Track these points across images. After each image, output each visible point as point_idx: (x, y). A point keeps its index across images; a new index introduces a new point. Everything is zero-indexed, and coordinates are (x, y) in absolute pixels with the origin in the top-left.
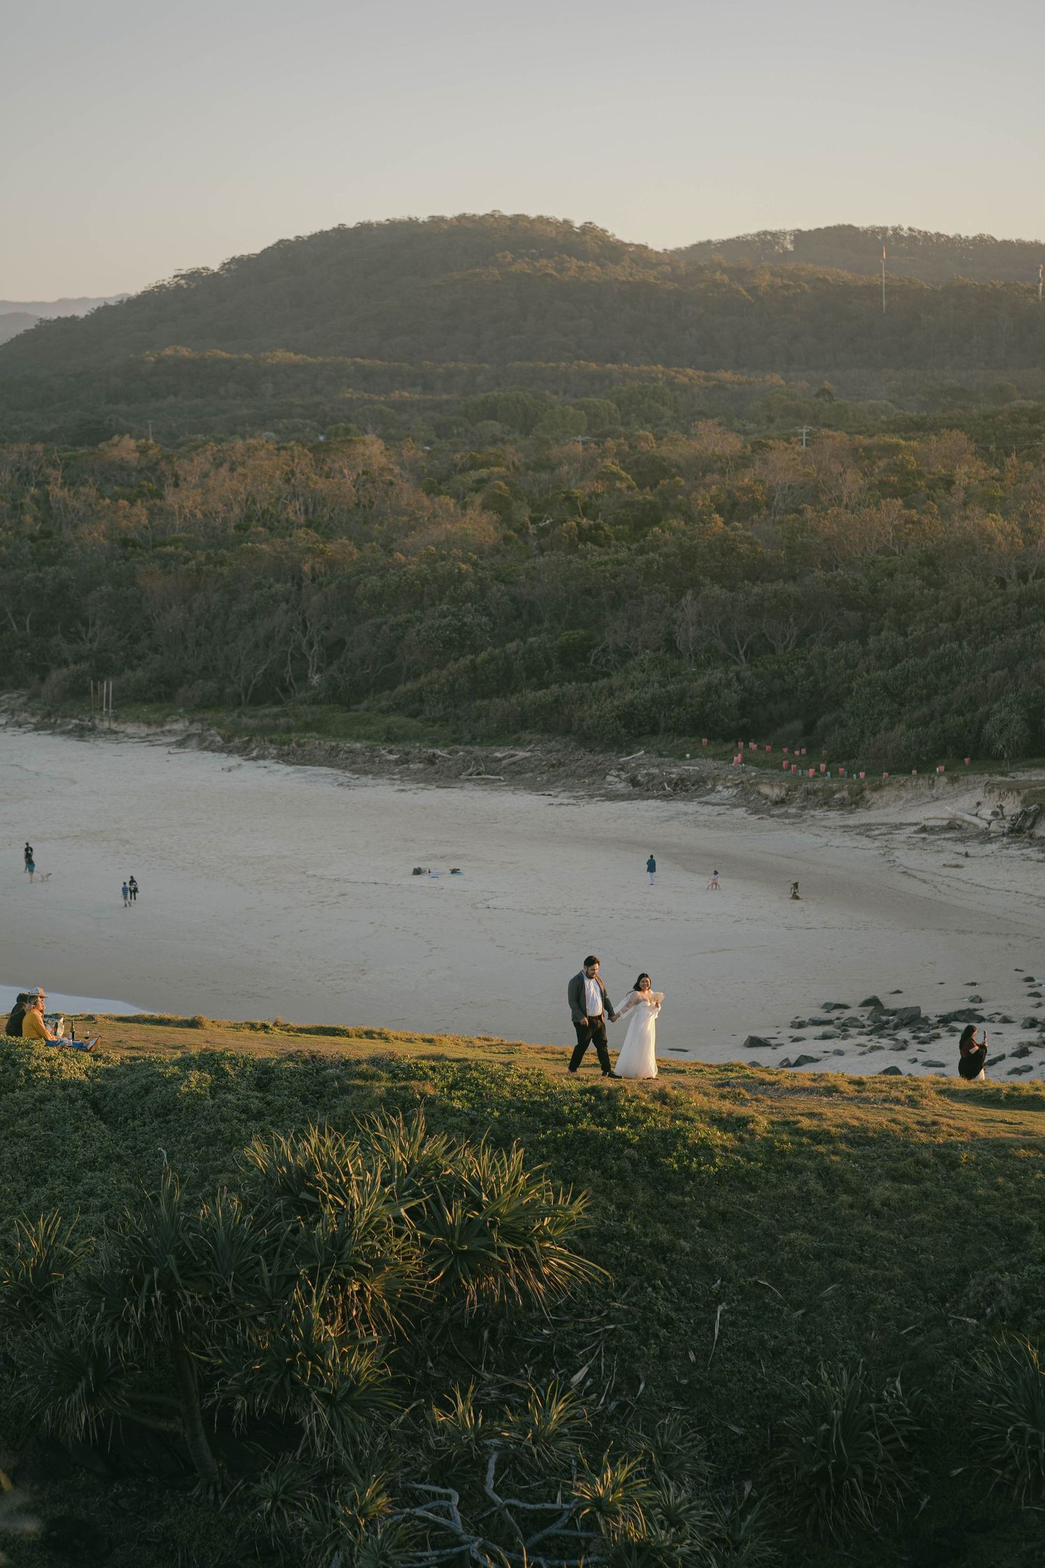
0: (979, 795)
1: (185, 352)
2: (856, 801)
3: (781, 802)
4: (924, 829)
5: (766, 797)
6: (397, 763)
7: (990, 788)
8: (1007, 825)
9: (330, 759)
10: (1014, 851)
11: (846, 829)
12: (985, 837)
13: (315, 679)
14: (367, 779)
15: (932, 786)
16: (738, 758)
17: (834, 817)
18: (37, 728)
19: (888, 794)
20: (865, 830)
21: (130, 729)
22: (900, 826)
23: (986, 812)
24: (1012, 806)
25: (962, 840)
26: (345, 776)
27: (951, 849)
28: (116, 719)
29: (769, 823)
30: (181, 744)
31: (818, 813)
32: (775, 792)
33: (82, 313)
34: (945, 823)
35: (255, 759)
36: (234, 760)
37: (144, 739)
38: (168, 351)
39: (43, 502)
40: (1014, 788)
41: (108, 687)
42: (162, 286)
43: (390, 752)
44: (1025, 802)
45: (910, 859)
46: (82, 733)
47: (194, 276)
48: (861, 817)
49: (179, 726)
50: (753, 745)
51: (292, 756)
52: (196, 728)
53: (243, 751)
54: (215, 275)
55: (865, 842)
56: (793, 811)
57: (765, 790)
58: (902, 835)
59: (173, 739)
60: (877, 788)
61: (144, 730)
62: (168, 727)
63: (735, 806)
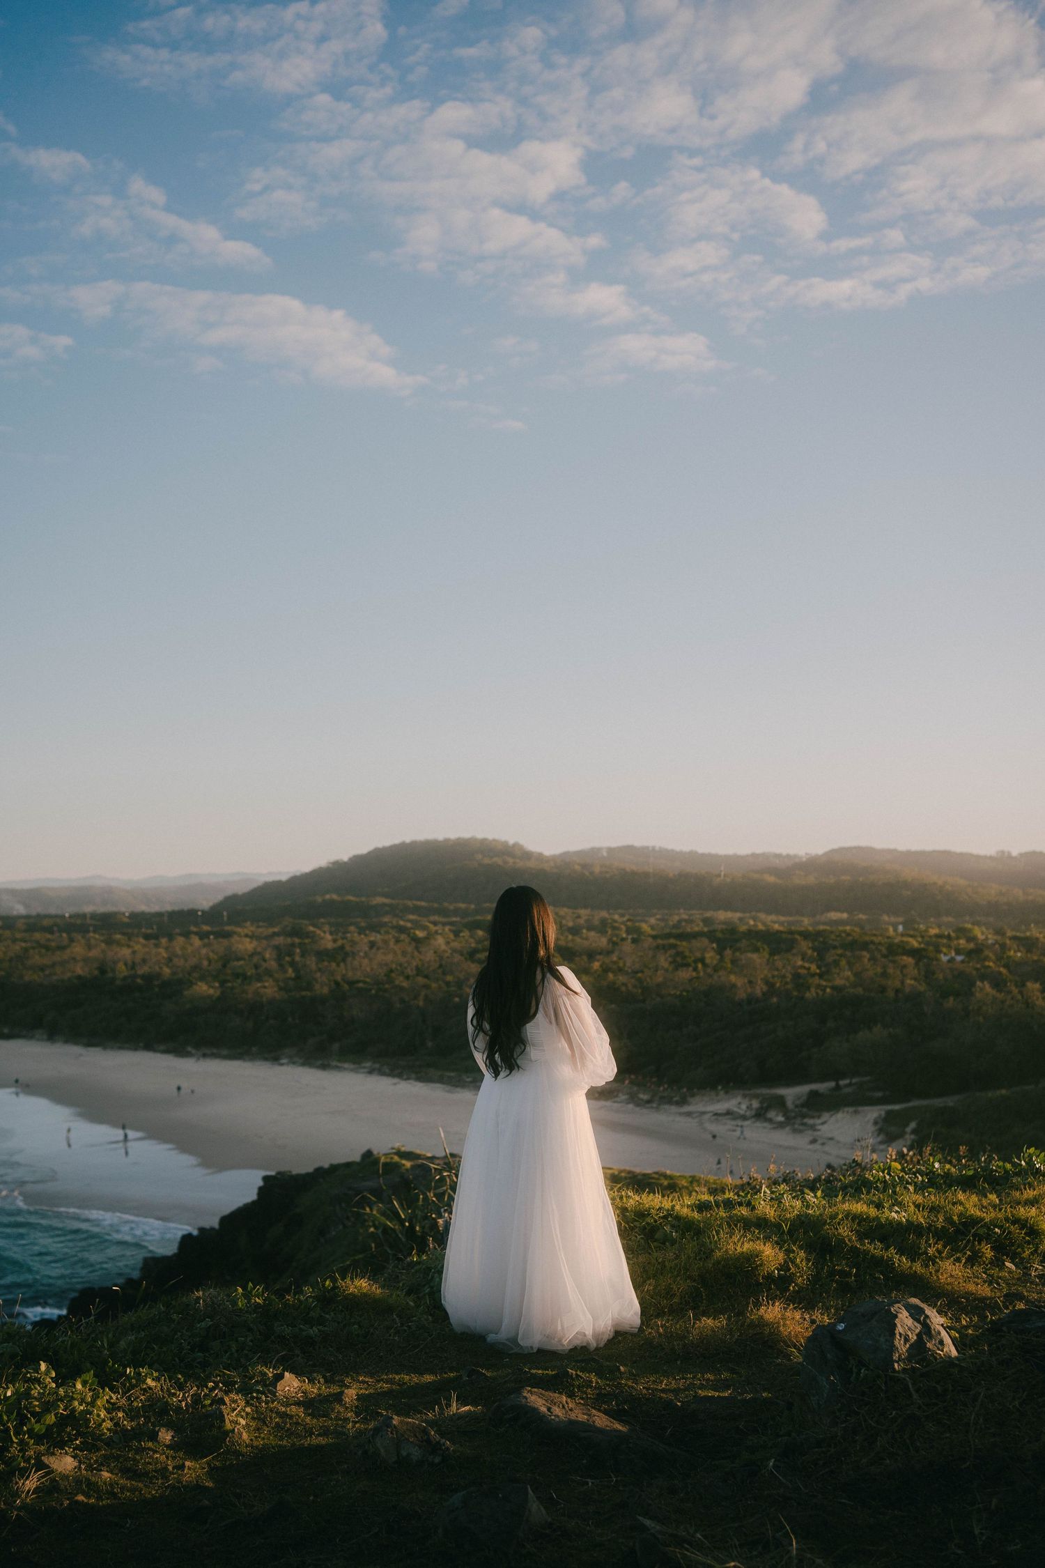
0: (739, 1099)
1: (335, 897)
2: (683, 1102)
3: (649, 1102)
4: (716, 1114)
5: (642, 1100)
6: (471, 1082)
7: (745, 1096)
8: (753, 1113)
9: (441, 1080)
10: (758, 1124)
11: (681, 1114)
12: (744, 1118)
13: (430, 1044)
14: (458, 1089)
15: (717, 1095)
16: (627, 1082)
17: (674, 1109)
18: (303, 1065)
19: (697, 1098)
20: (689, 1114)
21: (346, 1065)
22: (704, 1113)
23: (744, 1107)
24: (755, 1104)
25: (734, 1119)
26: (448, 1088)
27: (730, 1124)
28: (339, 1061)
29: (645, 1111)
30: (371, 1072)
31: (667, 1107)
32: (645, 1097)
33: (284, 878)
34: (725, 1112)
35: (406, 1079)
36: (396, 1080)
37: (352, 1070)
38: (328, 897)
39: (293, 964)
40: (756, 1096)
41: (336, 1046)
42: (321, 868)
43: (468, 1077)
44: (761, 1103)
45: (714, 1127)
46: (324, 1067)
47: (336, 863)
48: (686, 1109)
49: (368, 1064)
50: (633, 1077)
51: (423, 1078)
52: (377, 1066)
53: (400, 1076)
54: (345, 863)
55: (690, 1120)
56: (655, 1105)
57: (641, 1096)
58: (707, 1117)
59: (366, 1070)
60: (693, 1096)
61: (352, 1066)
62: (363, 1065)
63: (628, 1103)
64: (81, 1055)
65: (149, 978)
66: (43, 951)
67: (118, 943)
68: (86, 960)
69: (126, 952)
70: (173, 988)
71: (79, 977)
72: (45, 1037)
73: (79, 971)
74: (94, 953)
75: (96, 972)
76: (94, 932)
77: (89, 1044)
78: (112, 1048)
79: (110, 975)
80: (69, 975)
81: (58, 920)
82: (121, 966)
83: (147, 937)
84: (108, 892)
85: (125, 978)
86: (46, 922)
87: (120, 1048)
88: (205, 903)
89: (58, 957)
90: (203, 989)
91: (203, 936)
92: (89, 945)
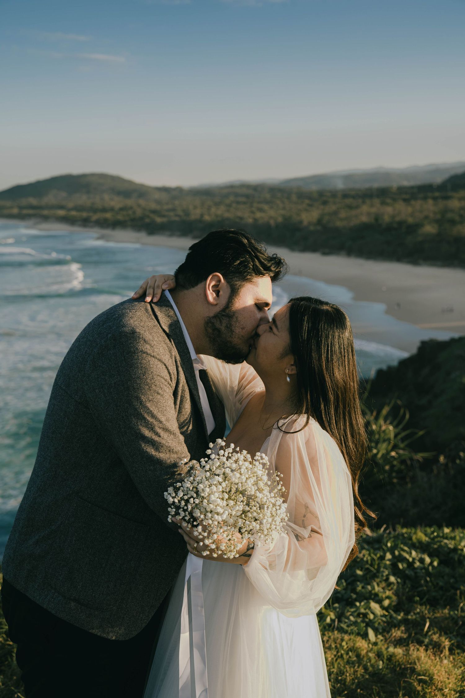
64: (363, 264)
65: (401, 223)
66: (347, 209)
67: (387, 204)
68: (369, 214)
69: (389, 210)
70: (413, 229)
71: (364, 223)
73: (364, 220)
74: (374, 210)
75: (373, 220)
76: (376, 197)
77: (368, 258)
79: (380, 221)
80: (359, 221)
81: (359, 192)
82: (386, 216)
83: (405, 200)
84: (387, 175)
85: (388, 223)
86: (352, 193)
88: (439, 180)
89: (353, 212)
90: (429, 229)
91: (435, 199)
92: (372, 206)
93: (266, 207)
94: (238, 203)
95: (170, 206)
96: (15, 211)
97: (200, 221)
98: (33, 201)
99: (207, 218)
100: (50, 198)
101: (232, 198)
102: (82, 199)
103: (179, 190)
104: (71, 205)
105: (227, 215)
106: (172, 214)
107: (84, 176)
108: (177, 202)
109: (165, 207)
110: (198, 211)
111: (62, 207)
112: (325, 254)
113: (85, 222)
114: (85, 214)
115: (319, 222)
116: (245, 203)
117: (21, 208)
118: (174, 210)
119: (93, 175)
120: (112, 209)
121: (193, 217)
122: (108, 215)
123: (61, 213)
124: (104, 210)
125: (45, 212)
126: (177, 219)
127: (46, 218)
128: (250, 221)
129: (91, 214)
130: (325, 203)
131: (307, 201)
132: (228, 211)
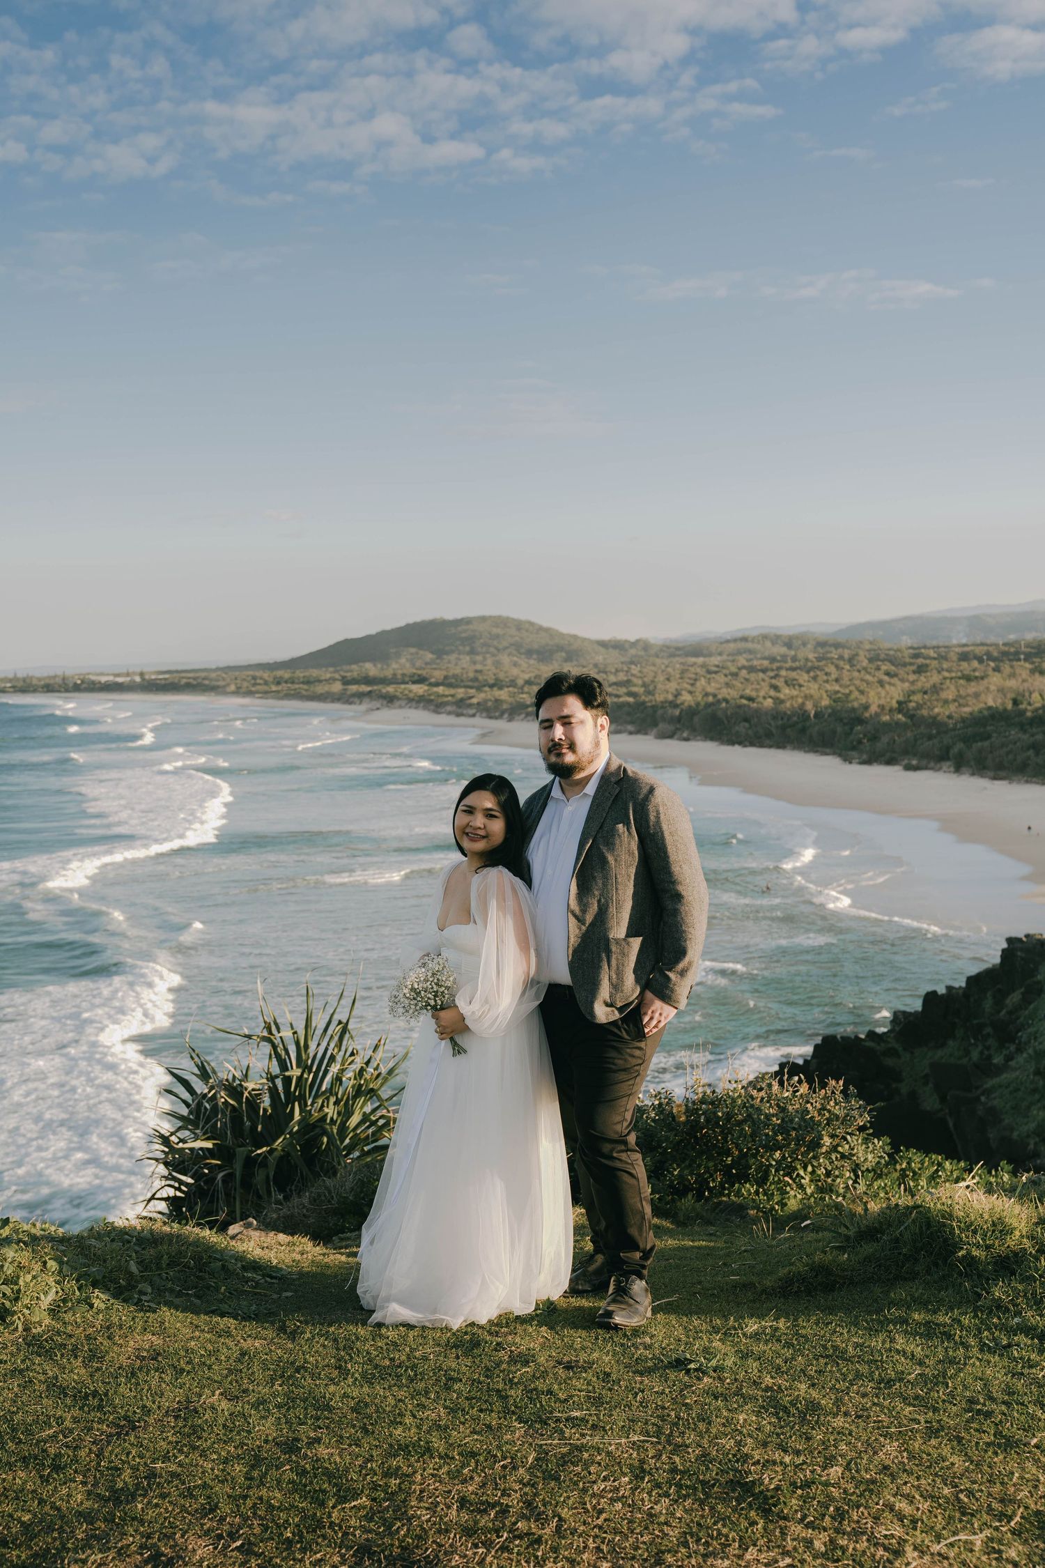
64: (985, 788)
66: (962, 682)
68: (1001, 690)
71: (990, 708)
72: (952, 769)
73: (991, 703)
74: (1012, 683)
75: (1010, 706)
76: (1025, 660)
77: (995, 778)
78: (1019, 782)
79: (1022, 707)
80: (982, 705)
81: (991, 649)
82: (1036, 696)
85: (1037, 710)
86: (979, 651)
87: (1027, 782)
89: (973, 688)
92: (1013, 675)
93: (803, 677)
94: (751, 669)
95: (622, 677)
96: (337, 687)
97: (674, 705)
98: (371, 669)
99: (686, 698)
100: (402, 664)
101: (742, 661)
102: (461, 664)
103: (645, 646)
104: (438, 675)
105: (724, 693)
106: (623, 690)
107: (467, 621)
108: (635, 670)
109: (612, 679)
110: (673, 686)
111: (421, 680)
112: (908, 768)
113: (461, 707)
114: (460, 692)
115: (901, 706)
116: (764, 671)
117: (346, 682)
118: (627, 683)
119: (483, 619)
120: (513, 683)
121: (659, 698)
122: (503, 694)
123: (419, 689)
124: (497, 684)
125: (390, 689)
126: (631, 700)
127: (390, 700)
128: (769, 703)
129: (472, 692)
130: (921, 670)
131: (885, 667)
132: (727, 685)
